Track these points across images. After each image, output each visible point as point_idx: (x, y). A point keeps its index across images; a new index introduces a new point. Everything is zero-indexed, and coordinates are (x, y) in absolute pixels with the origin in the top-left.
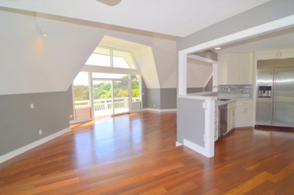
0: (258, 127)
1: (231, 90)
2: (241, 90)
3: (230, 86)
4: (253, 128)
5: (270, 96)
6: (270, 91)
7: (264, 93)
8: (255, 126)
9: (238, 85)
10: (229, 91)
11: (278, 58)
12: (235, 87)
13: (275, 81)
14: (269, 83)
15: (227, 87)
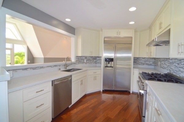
0: (105, 91)
1: (87, 60)
2: (95, 61)
3: (86, 57)
4: (102, 93)
5: (112, 66)
6: (112, 62)
7: (109, 63)
8: (103, 91)
9: (92, 57)
10: (85, 61)
11: (117, 36)
12: (90, 58)
13: (116, 55)
14: (112, 56)
15: (84, 58)
